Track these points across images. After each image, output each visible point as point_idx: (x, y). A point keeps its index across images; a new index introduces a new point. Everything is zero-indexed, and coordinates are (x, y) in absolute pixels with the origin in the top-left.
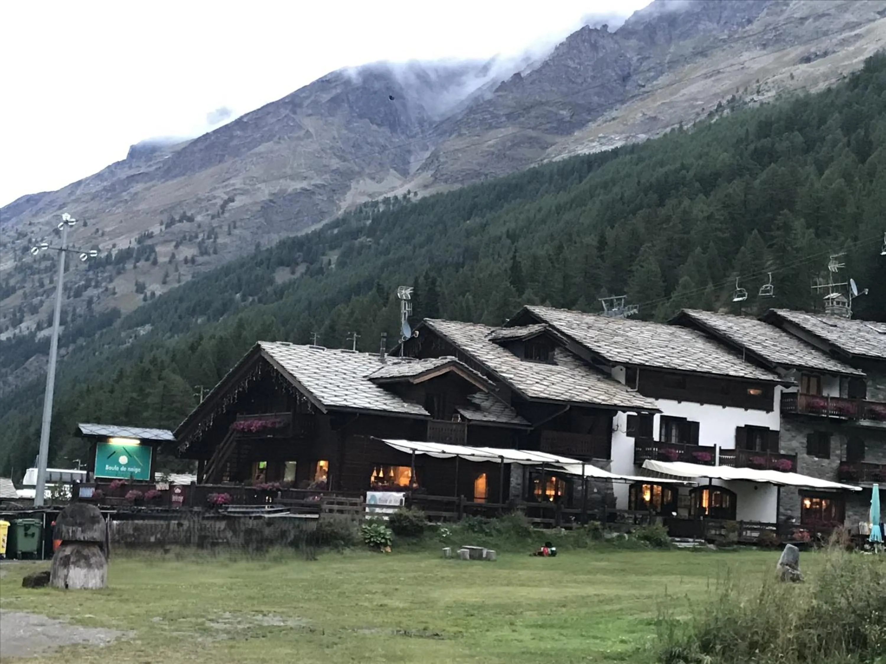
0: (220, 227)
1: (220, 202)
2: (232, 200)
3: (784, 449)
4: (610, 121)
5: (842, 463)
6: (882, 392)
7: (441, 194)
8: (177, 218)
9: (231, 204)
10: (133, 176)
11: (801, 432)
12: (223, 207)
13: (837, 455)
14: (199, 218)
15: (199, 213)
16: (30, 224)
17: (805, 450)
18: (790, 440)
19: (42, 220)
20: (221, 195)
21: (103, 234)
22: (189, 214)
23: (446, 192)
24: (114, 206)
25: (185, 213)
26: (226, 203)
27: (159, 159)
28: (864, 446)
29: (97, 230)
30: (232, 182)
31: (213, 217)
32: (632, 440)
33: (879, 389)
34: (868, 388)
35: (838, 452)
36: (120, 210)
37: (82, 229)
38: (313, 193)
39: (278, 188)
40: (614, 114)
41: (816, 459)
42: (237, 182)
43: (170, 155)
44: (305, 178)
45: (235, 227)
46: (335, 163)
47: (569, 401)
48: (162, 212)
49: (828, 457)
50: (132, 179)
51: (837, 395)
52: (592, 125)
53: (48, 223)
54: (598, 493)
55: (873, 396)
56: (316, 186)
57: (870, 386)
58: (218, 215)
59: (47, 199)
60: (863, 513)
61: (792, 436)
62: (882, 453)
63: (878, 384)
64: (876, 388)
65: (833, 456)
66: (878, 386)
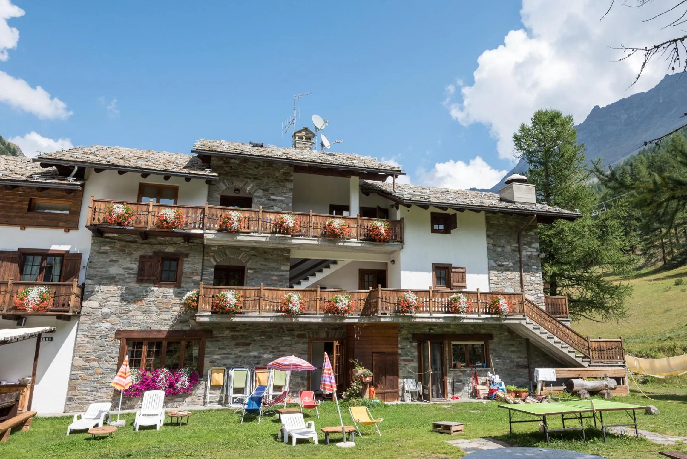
6: (280, 204)
11: (130, 254)
13: (194, 282)
17: (134, 278)
18: (105, 265)
28: (247, 269)
34: (255, 200)
35: (197, 278)
41: (156, 289)
49: (178, 286)
60: (240, 354)
61: (111, 261)
62: (278, 276)
63: (273, 194)
64: (269, 199)
65: (187, 283)
66: (272, 197)
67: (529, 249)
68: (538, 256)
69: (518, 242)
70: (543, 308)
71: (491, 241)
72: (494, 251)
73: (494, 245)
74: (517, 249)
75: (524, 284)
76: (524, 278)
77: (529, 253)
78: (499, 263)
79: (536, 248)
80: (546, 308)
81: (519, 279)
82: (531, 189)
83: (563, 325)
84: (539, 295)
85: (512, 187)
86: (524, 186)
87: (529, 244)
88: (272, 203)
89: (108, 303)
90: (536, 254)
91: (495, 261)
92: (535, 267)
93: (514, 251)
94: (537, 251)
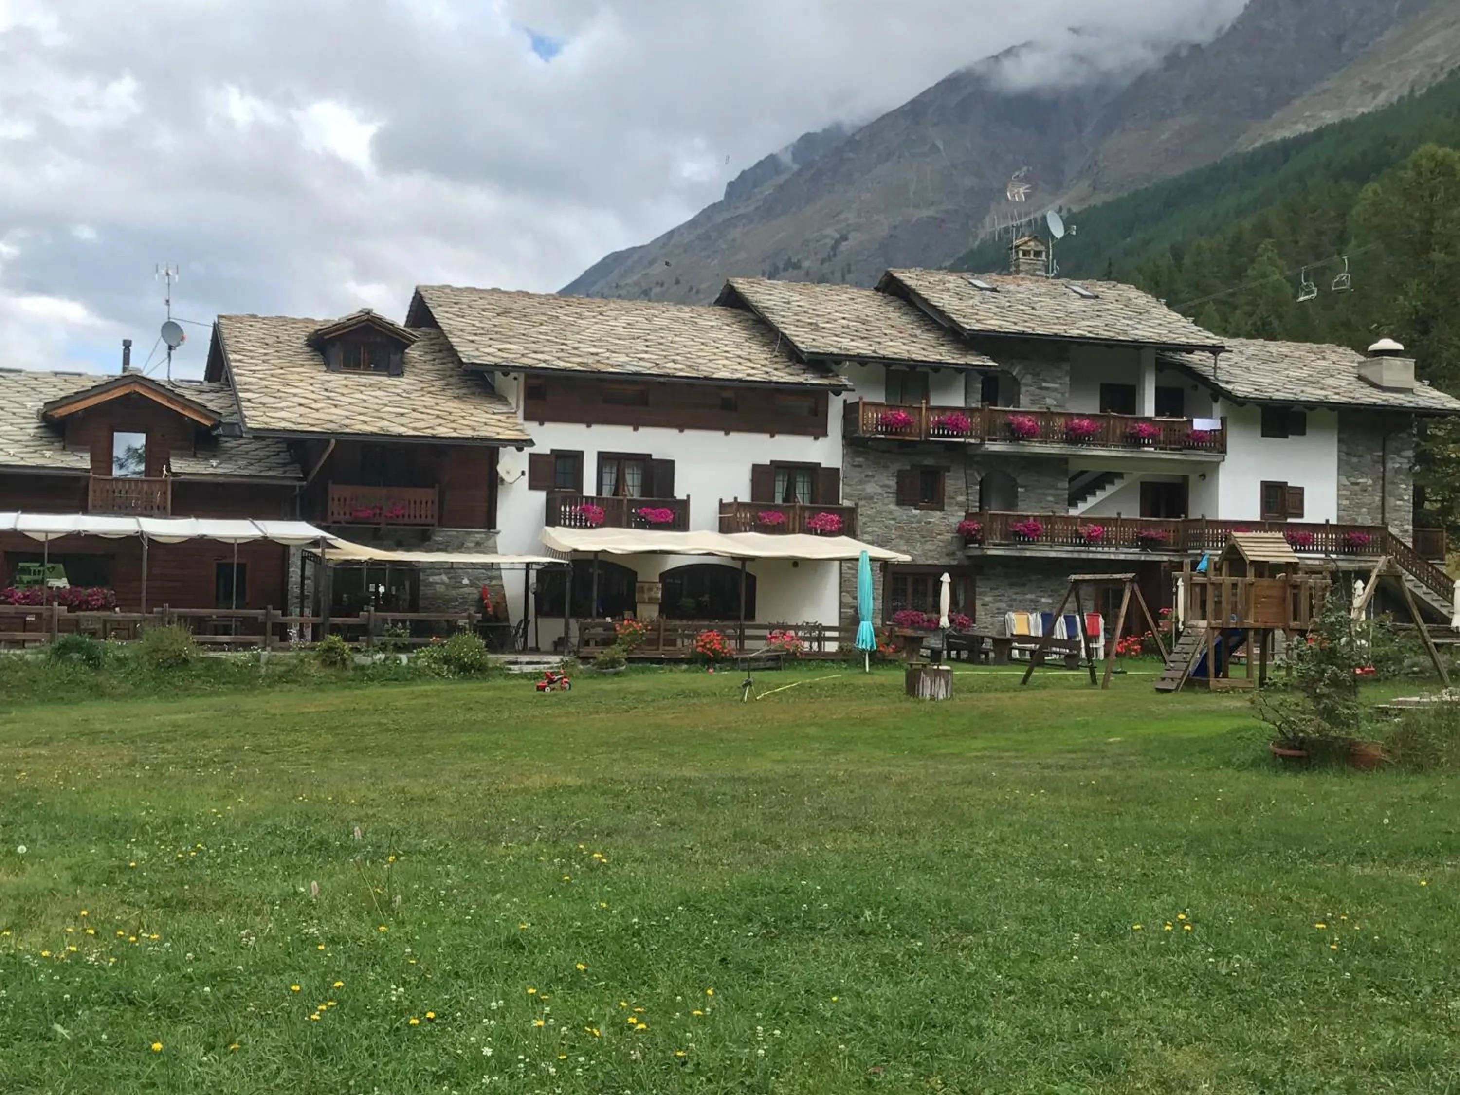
0: (833, 273)
1: (830, 242)
2: (844, 238)
3: (847, 497)
4: (1319, 95)
5: (969, 516)
6: (1054, 394)
7: (1095, 206)
8: (781, 266)
9: (844, 244)
10: (729, 220)
11: (886, 467)
12: (834, 248)
13: (960, 505)
14: (806, 264)
15: (807, 258)
16: (617, 286)
17: (892, 499)
18: (861, 482)
19: (629, 281)
20: (832, 232)
21: (698, 292)
22: (794, 260)
23: (1099, 204)
24: (709, 257)
25: (790, 258)
26: (837, 242)
27: (759, 196)
28: (1016, 485)
29: (691, 289)
30: (843, 216)
31: (823, 261)
32: (541, 496)
33: (1047, 389)
34: (1023, 389)
35: (961, 498)
36: (716, 262)
37: (675, 287)
38: (943, 221)
39: (900, 218)
40: (1326, 85)
41: (917, 512)
42: (850, 217)
43: (771, 191)
44: (932, 204)
45: (849, 272)
46: (968, 182)
47: (334, 433)
48: (763, 261)
49: (941, 509)
50: (730, 223)
51: (961, 404)
52: (1297, 103)
53: (637, 284)
54: (472, 584)
55: (1033, 402)
56: (947, 212)
57: (1026, 385)
58: (829, 258)
59: (636, 256)
60: (1014, 597)
61: (867, 476)
62: (1054, 496)
63: (1046, 381)
64: (1041, 388)
65: (950, 505)
66: (1044, 385)
67: (1398, 459)
68: (1410, 468)
69: (1383, 449)
70: (1410, 545)
71: (1344, 448)
72: (1348, 463)
73: (1347, 454)
74: (1380, 459)
75: (1387, 510)
76: (1386, 504)
77: (1397, 466)
78: (1353, 480)
79: (1408, 458)
80: (1414, 545)
81: (1380, 503)
82: (1406, 367)
83: (1437, 571)
84: (1406, 527)
85: (1381, 364)
86: (1397, 362)
87: (1398, 452)
88: (1044, 393)
89: (869, 529)
90: (1408, 466)
91: (1347, 478)
92: (1403, 486)
93: (1375, 462)
94: (1409, 462)
